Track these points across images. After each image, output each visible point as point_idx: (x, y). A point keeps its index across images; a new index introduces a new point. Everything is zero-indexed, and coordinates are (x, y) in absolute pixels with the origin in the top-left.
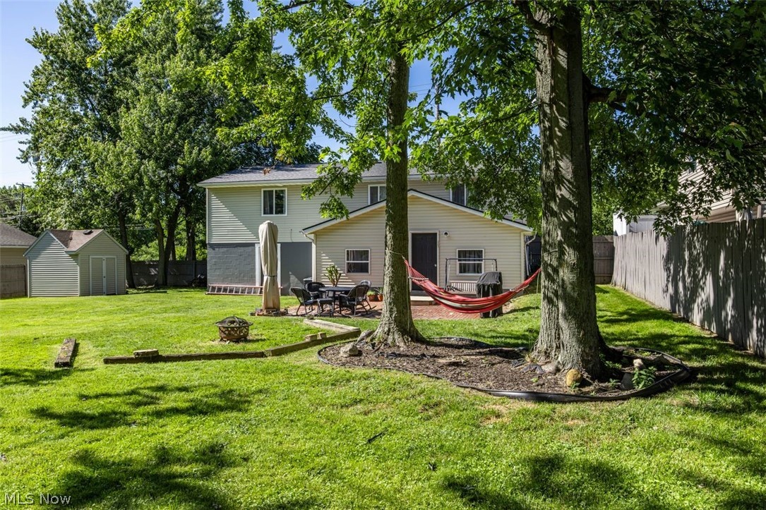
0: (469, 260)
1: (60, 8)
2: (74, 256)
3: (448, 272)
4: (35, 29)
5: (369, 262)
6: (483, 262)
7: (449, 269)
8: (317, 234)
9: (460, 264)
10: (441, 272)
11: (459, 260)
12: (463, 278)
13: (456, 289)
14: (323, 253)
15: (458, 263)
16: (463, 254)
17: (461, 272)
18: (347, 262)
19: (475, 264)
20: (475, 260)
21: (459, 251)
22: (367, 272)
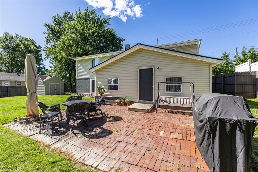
0: (172, 83)
1: (53, 17)
2: (44, 83)
3: (160, 90)
4: (45, 22)
5: (118, 84)
6: (182, 85)
7: (160, 89)
8: (97, 71)
9: (167, 86)
10: (155, 90)
11: (167, 83)
12: (169, 94)
13: (165, 101)
14: (99, 80)
15: (166, 85)
16: (169, 80)
17: (167, 90)
18: (108, 84)
19: (176, 86)
20: (176, 84)
21: (166, 78)
22: (118, 90)
